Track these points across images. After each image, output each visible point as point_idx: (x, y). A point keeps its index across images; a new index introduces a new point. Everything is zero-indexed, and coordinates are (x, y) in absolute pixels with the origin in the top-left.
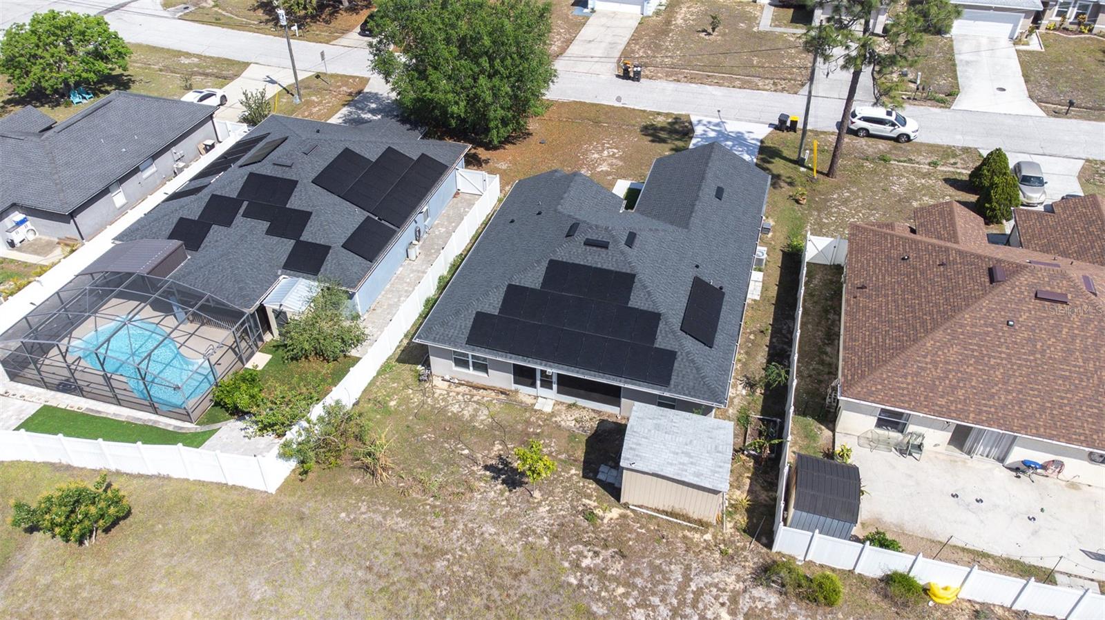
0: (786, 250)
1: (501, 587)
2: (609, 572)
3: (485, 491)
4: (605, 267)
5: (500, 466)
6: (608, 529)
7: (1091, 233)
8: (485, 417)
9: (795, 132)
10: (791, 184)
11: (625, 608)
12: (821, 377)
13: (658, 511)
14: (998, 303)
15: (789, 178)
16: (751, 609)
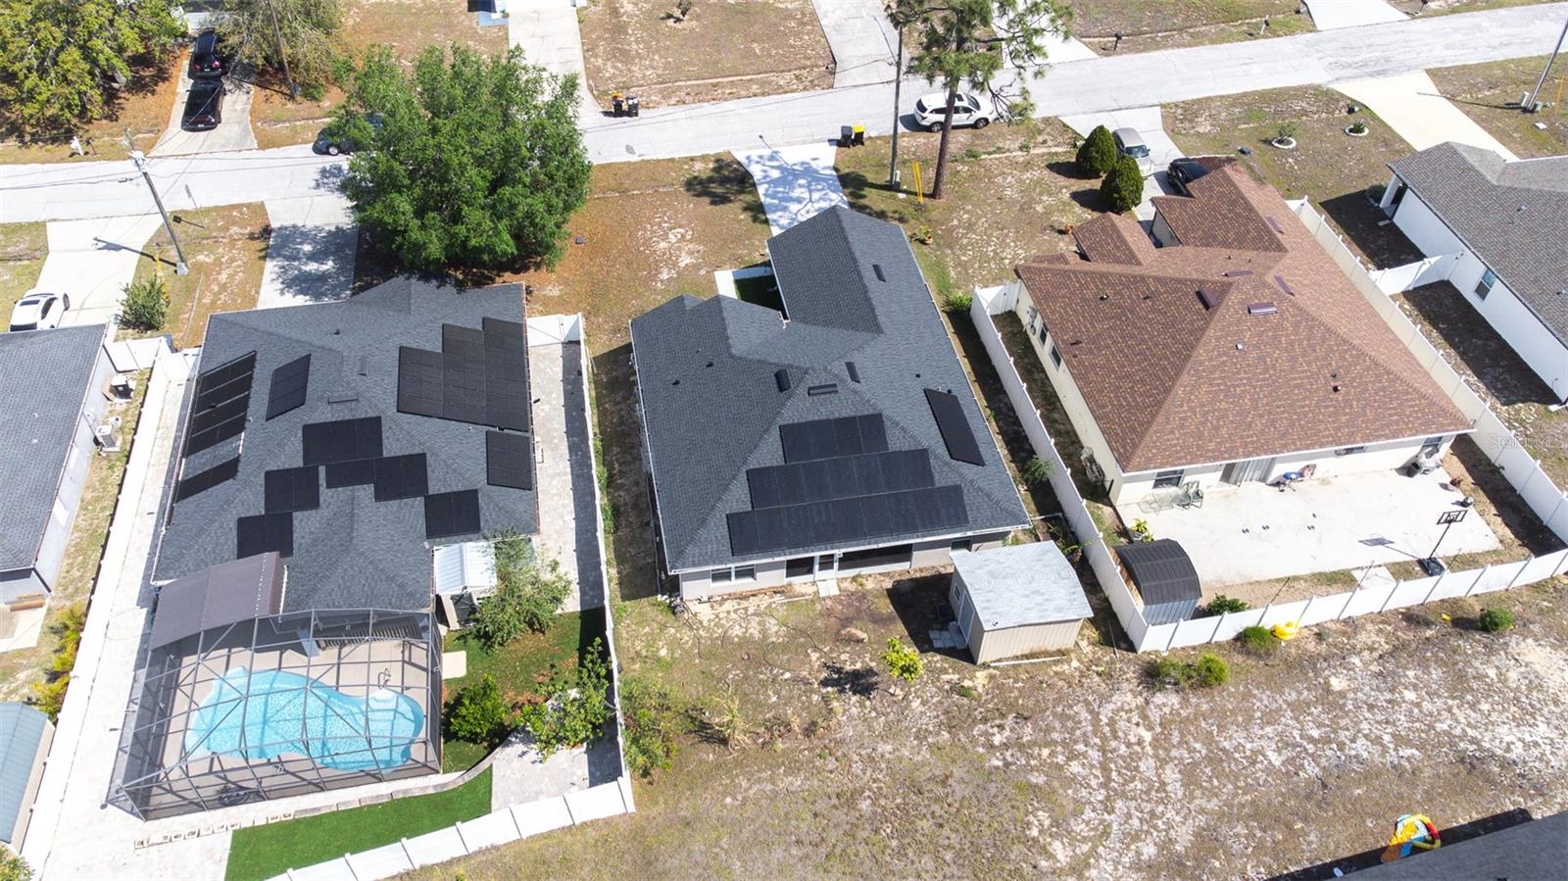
0: (947, 309)
1: (937, 800)
2: (1025, 739)
3: (845, 711)
4: (843, 415)
5: (836, 676)
6: (990, 696)
7: (1239, 215)
8: (776, 628)
9: (863, 144)
10: (901, 220)
11: (1060, 767)
12: (1070, 450)
13: (1017, 658)
14: (1222, 330)
15: (895, 212)
16: (1161, 717)
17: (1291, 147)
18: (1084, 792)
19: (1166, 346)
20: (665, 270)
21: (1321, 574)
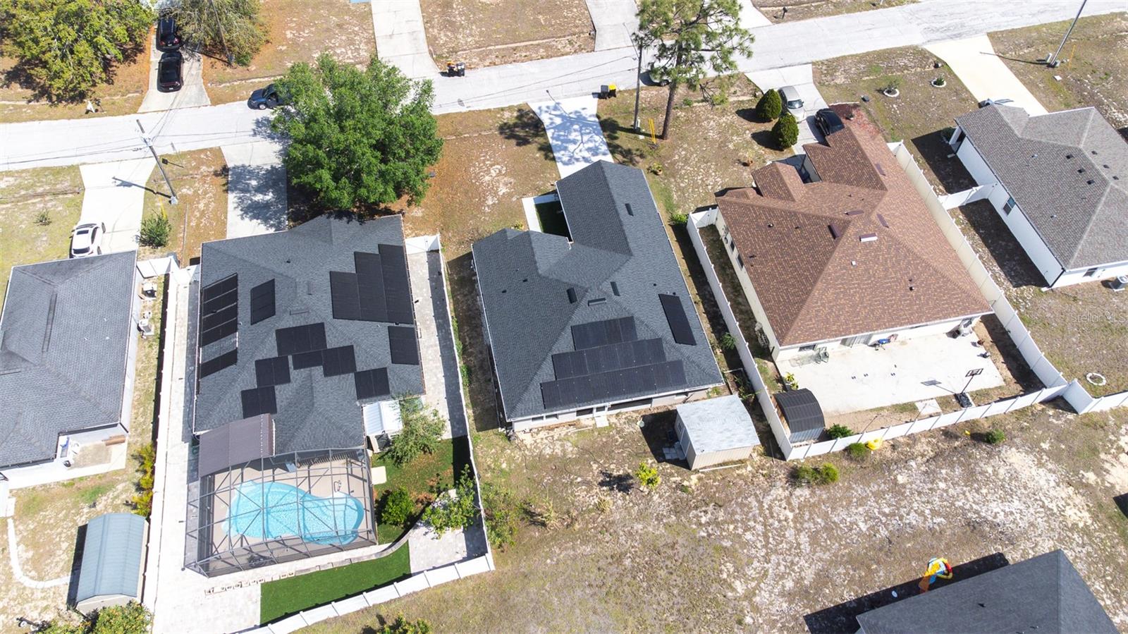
0: (672, 223)
2: (719, 519)
3: (614, 502)
4: (610, 318)
5: (608, 479)
6: (699, 492)
7: (858, 162)
8: (571, 449)
9: (615, 96)
10: (642, 156)
12: (747, 325)
13: (715, 466)
14: (843, 252)
15: (637, 150)
16: (799, 503)
17: (895, 95)
18: (753, 551)
19: (808, 262)
20: (490, 198)
21: (897, 405)
